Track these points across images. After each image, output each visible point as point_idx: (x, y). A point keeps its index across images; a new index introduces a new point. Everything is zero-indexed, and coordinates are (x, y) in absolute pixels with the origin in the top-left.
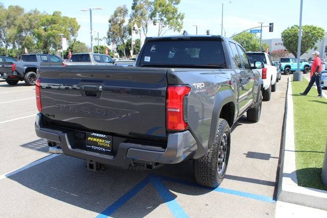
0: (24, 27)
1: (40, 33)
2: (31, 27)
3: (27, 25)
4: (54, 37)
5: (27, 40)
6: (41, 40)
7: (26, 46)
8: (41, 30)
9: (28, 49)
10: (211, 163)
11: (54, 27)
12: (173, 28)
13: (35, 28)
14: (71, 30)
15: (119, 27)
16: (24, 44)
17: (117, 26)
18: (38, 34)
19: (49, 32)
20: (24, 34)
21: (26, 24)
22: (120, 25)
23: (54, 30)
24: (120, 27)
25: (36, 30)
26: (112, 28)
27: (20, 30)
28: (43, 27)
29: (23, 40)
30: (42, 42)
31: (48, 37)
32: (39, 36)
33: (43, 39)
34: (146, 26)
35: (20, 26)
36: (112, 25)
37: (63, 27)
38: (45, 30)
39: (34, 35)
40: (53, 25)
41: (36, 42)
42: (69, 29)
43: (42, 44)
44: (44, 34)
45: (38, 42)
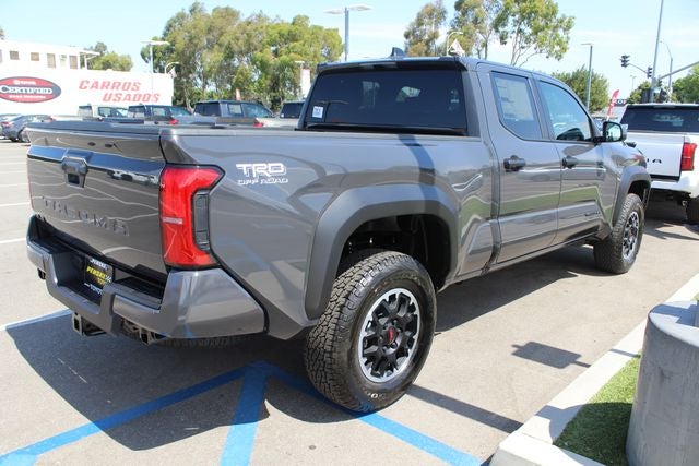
0: (236, 48)
1: (265, 59)
2: (249, 49)
3: (241, 45)
4: (292, 67)
5: (242, 73)
6: (267, 74)
7: (237, 85)
8: (268, 54)
9: (242, 90)
10: (331, 352)
11: (293, 48)
12: (546, 49)
13: (256, 49)
14: (329, 53)
15: (425, 48)
16: (234, 81)
17: (421, 46)
18: (261, 62)
19: (284, 57)
20: (236, 62)
21: (240, 42)
22: (427, 43)
23: (292, 54)
24: (429, 49)
25: (258, 54)
26: (410, 49)
27: (230, 55)
28: (273, 48)
29: (234, 74)
30: (269, 77)
31: (281, 68)
32: (263, 66)
33: (271, 71)
34: (485, 45)
35: (229, 47)
36: (411, 44)
37: (312, 49)
38: (276, 53)
39: (254, 63)
40: (292, 44)
41: (256, 78)
42: (324, 52)
43: (268, 82)
44: (272, 61)
45: (260, 77)
